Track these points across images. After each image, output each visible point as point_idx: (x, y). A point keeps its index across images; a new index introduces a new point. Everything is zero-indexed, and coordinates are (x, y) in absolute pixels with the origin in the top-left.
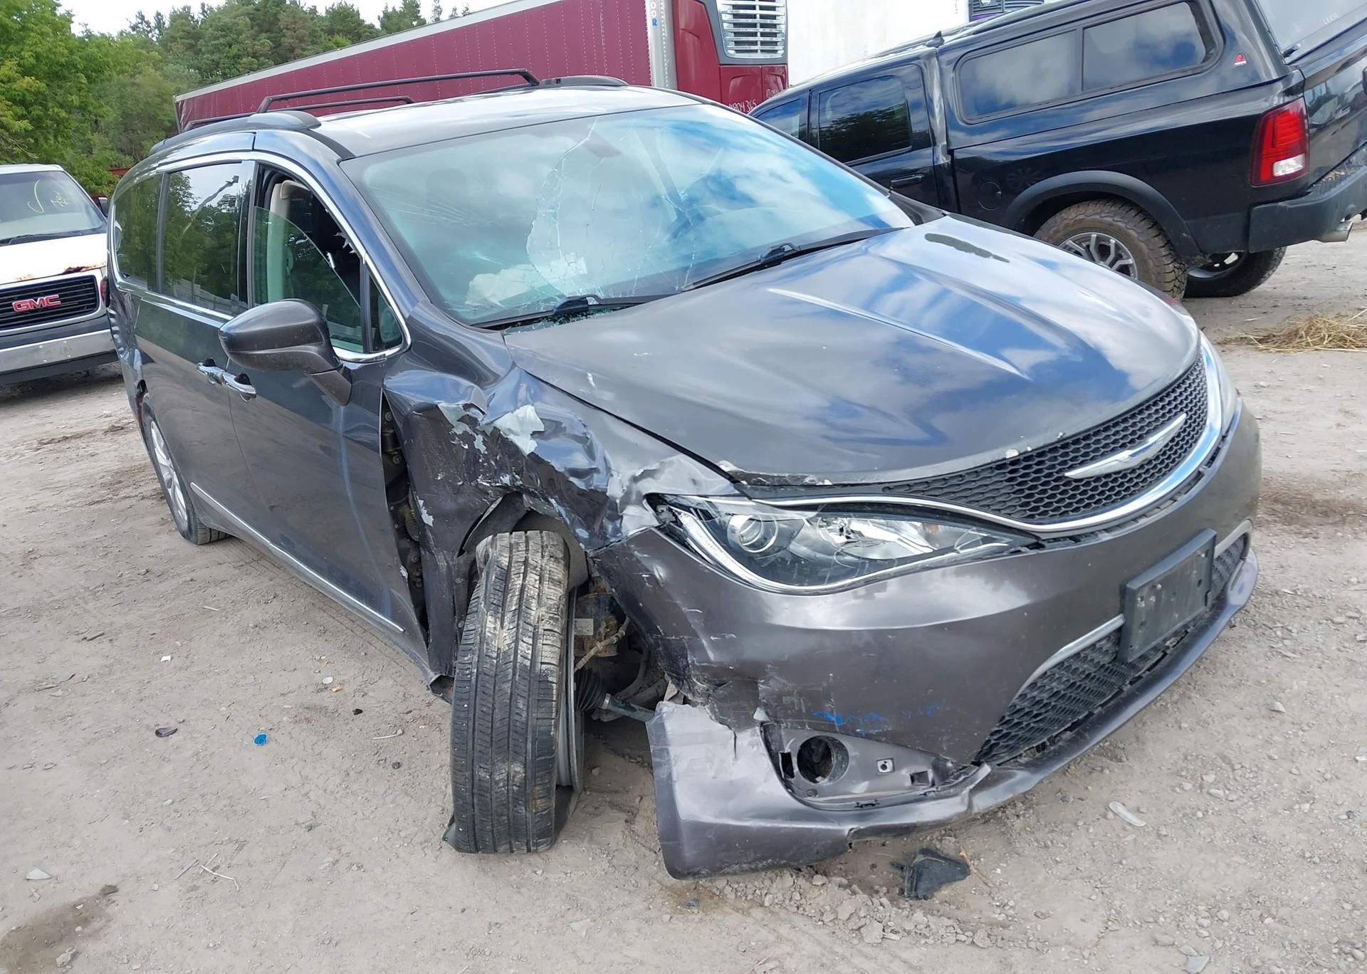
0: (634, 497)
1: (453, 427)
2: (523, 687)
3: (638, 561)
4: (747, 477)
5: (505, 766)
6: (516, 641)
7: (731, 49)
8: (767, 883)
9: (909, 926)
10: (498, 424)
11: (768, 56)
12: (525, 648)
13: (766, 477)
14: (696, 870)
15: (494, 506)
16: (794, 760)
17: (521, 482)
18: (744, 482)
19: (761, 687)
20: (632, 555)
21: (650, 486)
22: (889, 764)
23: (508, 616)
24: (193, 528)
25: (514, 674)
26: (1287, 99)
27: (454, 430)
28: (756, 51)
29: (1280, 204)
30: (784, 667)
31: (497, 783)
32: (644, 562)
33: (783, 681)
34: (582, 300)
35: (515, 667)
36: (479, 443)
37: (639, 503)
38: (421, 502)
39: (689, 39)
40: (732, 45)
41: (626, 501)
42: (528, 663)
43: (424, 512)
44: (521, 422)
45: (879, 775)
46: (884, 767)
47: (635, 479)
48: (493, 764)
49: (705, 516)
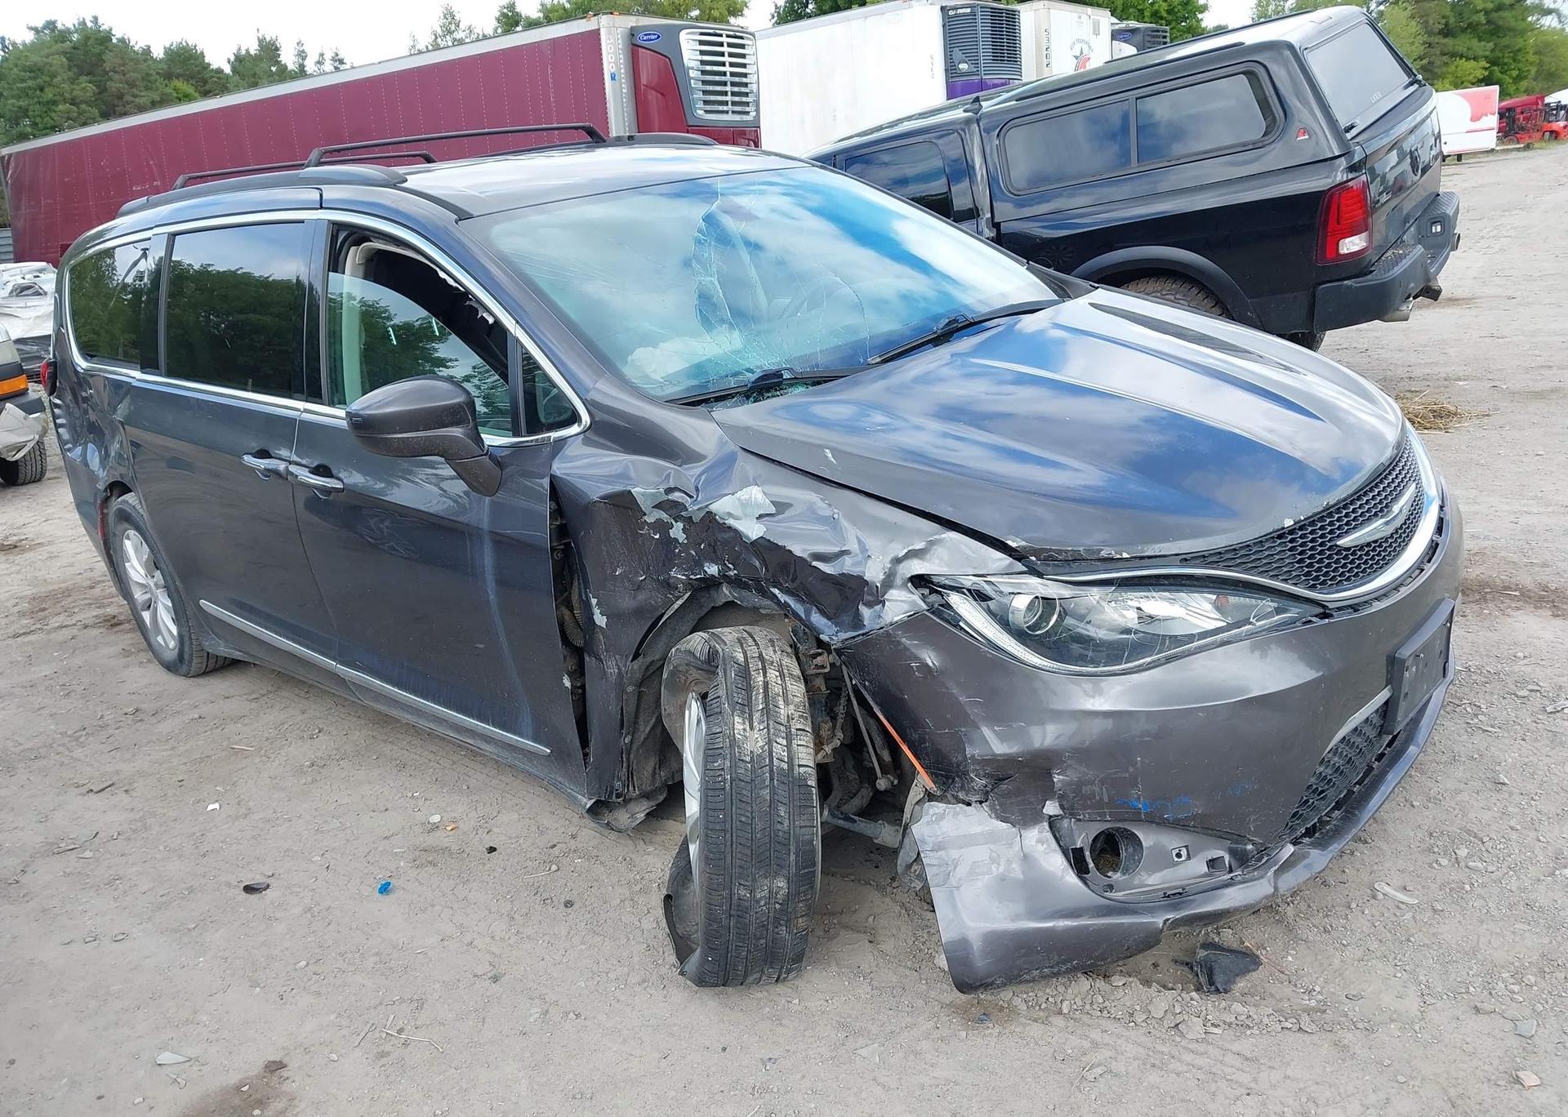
0: (898, 581)
1: (645, 514)
2: (782, 792)
3: (906, 649)
4: (1037, 552)
5: (766, 882)
6: (769, 742)
7: (699, 109)
8: (1061, 989)
9: (1230, 1018)
10: (714, 507)
11: (737, 118)
12: (779, 750)
13: (1059, 552)
14: (990, 980)
15: (680, 602)
16: (1087, 854)
17: (735, 572)
18: (1033, 558)
19: (1056, 778)
20: (899, 643)
21: (917, 567)
22: (1184, 852)
23: (756, 716)
24: (186, 656)
25: (772, 779)
26: (1351, 176)
27: (646, 518)
28: (727, 112)
29: (1346, 282)
30: (1082, 754)
31: (758, 902)
32: (913, 650)
33: (1084, 769)
34: (777, 374)
35: (771, 771)
36: (677, 531)
37: (904, 585)
38: (594, 601)
39: (653, 96)
40: (700, 105)
41: (889, 582)
42: (785, 766)
43: (597, 611)
44: (745, 505)
45: (1178, 864)
46: (1179, 855)
47: (897, 561)
48: (754, 880)
49: (980, 596)
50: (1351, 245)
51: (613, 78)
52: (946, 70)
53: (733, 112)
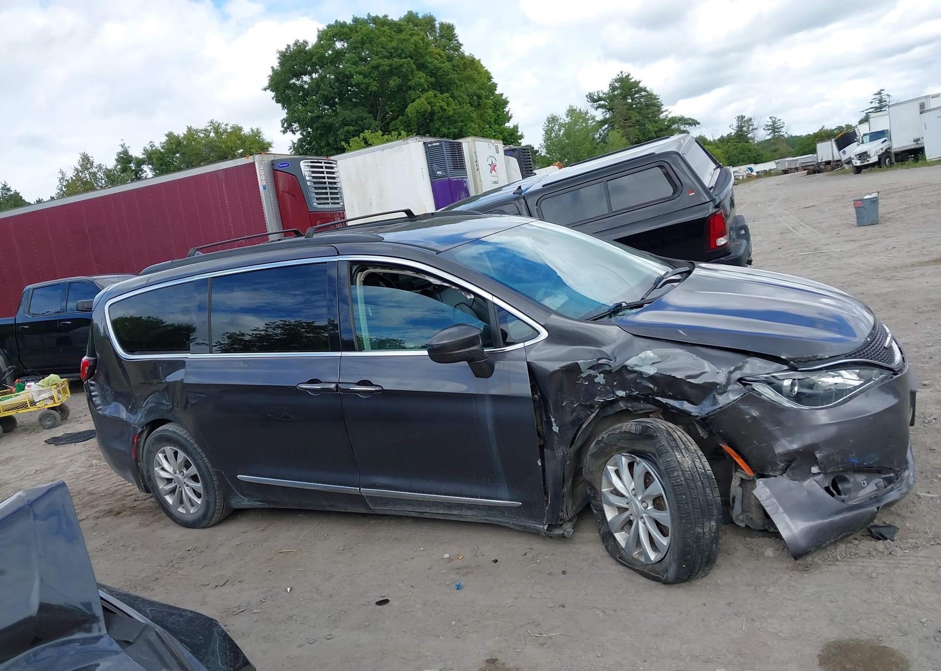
0: (732, 381)
1: (582, 373)
2: (706, 483)
3: (743, 410)
4: (793, 360)
5: (708, 523)
6: (693, 461)
7: (315, 202)
8: (833, 551)
9: (909, 545)
10: (627, 363)
11: (336, 206)
12: (698, 464)
13: (802, 358)
14: (809, 550)
15: (594, 415)
16: (831, 488)
17: (637, 392)
18: (792, 362)
19: (818, 456)
20: (739, 408)
21: (737, 375)
22: (865, 482)
23: (683, 451)
25: (700, 477)
26: (717, 210)
27: (582, 375)
28: (329, 203)
31: (706, 533)
32: (746, 410)
33: (829, 449)
35: (699, 474)
36: (600, 379)
37: (735, 383)
38: (553, 420)
39: (287, 197)
40: (315, 200)
41: (728, 382)
42: (703, 471)
43: (554, 424)
44: (643, 360)
45: (865, 487)
46: (864, 484)
47: (731, 373)
48: (703, 524)
49: (769, 383)
50: (721, 241)
51: (265, 188)
52: (430, 175)
53: (332, 203)
